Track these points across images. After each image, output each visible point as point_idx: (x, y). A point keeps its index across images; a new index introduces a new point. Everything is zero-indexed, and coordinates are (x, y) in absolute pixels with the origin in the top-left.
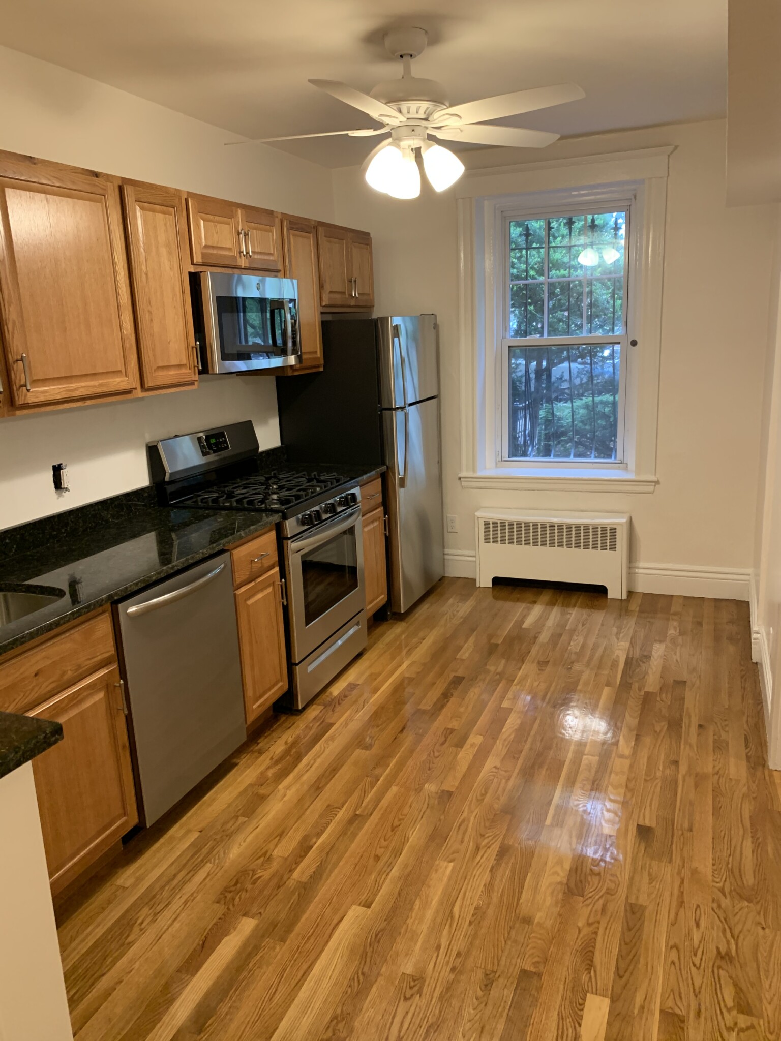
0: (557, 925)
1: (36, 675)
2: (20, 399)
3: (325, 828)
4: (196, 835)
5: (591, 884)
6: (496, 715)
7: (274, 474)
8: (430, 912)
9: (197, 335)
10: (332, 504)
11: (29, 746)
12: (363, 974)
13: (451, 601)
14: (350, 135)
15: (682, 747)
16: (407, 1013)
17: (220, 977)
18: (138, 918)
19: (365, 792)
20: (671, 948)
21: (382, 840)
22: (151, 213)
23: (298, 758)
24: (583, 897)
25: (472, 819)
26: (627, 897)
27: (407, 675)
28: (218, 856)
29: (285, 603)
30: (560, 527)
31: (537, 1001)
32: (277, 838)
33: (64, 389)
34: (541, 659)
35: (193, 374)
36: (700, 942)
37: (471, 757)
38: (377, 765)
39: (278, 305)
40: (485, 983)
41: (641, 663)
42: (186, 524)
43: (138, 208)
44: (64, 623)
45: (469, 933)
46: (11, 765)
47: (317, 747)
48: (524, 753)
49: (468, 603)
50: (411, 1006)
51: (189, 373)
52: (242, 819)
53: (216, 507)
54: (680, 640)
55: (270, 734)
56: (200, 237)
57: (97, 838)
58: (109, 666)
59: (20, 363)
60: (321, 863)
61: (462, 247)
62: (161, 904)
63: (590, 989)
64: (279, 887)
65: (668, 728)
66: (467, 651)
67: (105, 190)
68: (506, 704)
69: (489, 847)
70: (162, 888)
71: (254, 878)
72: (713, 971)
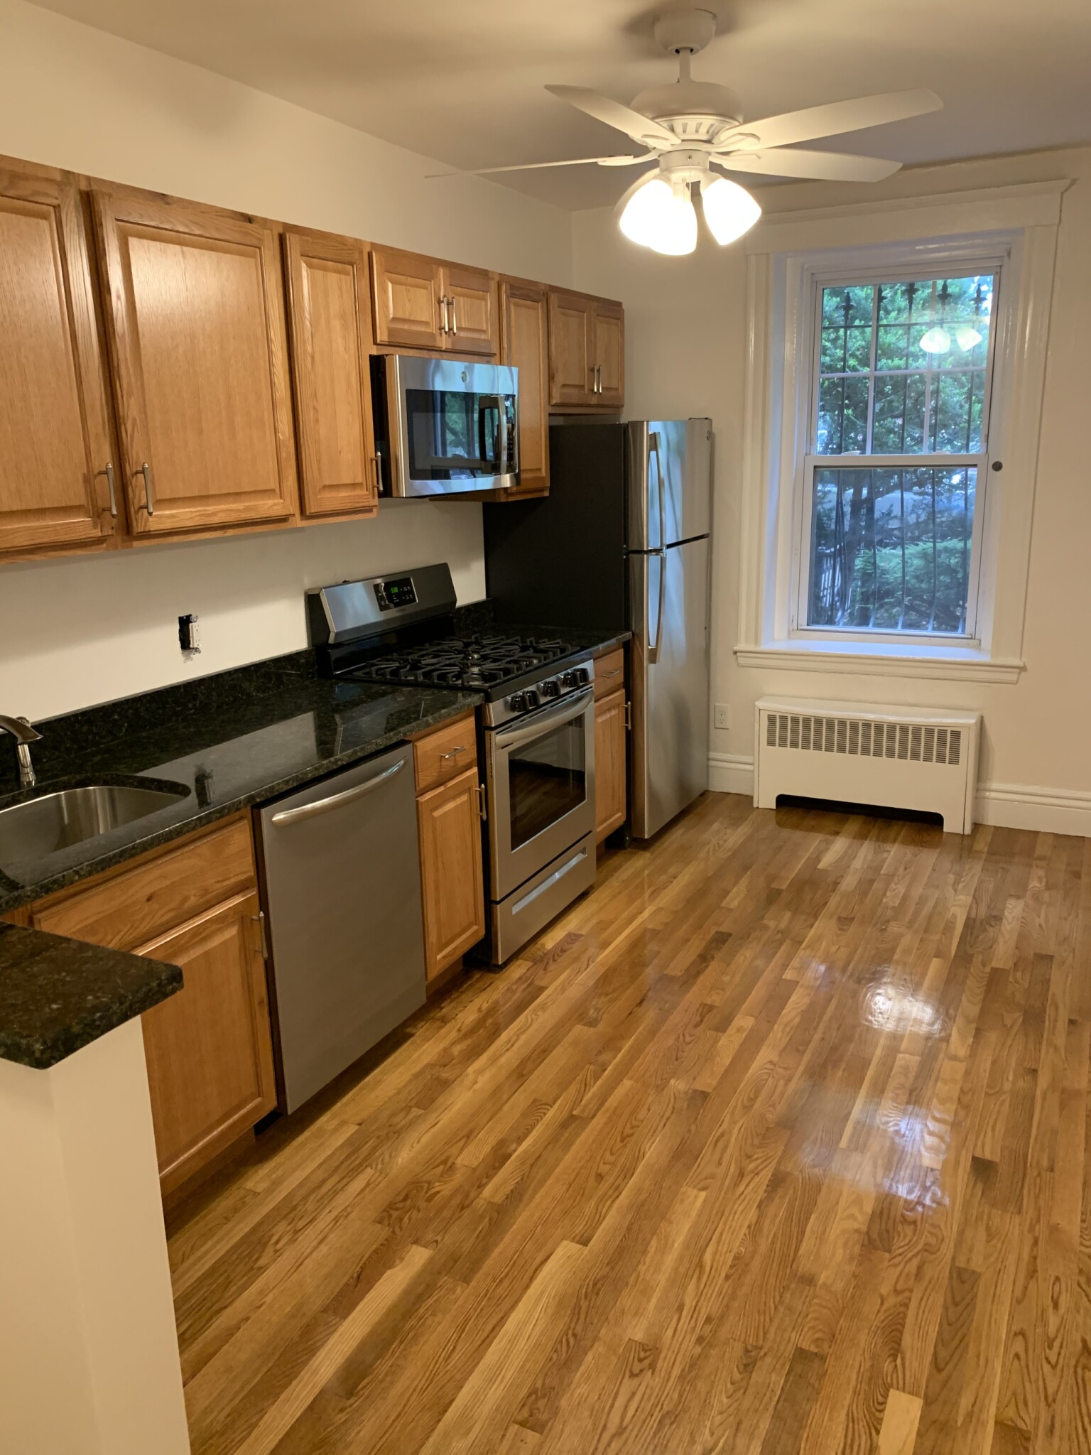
0: (851, 1290)
1: (149, 900)
2: (139, 525)
3: (529, 1131)
4: (352, 1129)
5: (902, 1235)
6: (775, 989)
7: (476, 638)
8: (670, 1257)
9: (378, 442)
10: (554, 683)
11: (139, 995)
12: (575, 1335)
13: (716, 826)
14: (600, 164)
15: (1043, 1052)
16: (633, 1394)
17: (380, 1323)
18: (272, 1235)
19: (586, 1085)
20: (1016, 1334)
21: (608, 1153)
22: (321, 273)
23: (495, 1033)
24: (889, 1251)
25: (735, 1132)
26: (953, 1259)
27: (650, 926)
28: (383, 1160)
29: (485, 817)
30: (879, 727)
31: (818, 1393)
32: (463, 1141)
33: (198, 514)
34: (843, 916)
35: (371, 496)
36: (1058, 1331)
37: (737, 1046)
38: (604, 1048)
39: (490, 402)
40: (744, 1362)
41: (987, 926)
42: (354, 704)
43: (304, 265)
44: (188, 832)
45: (724, 1292)
46: (115, 1019)
47: (522, 1018)
48: (812, 1045)
49: (741, 828)
50: (640, 1385)
51: (366, 495)
52: (416, 1112)
53: (395, 682)
54: (1046, 896)
55: (458, 997)
56: (387, 306)
57: (221, 1125)
58: (247, 892)
59: (140, 476)
60: (522, 1179)
61: (752, 325)
62: (303, 1219)
63: (895, 1381)
64: (463, 1208)
65: (1023, 1022)
66: (737, 897)
67: (260, 239)
68: (789, 975)
69: (757, 1174)
70: (305, 1198)
71: (430, 1193)
72: (1075, 1372)
